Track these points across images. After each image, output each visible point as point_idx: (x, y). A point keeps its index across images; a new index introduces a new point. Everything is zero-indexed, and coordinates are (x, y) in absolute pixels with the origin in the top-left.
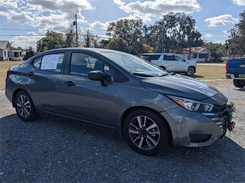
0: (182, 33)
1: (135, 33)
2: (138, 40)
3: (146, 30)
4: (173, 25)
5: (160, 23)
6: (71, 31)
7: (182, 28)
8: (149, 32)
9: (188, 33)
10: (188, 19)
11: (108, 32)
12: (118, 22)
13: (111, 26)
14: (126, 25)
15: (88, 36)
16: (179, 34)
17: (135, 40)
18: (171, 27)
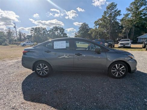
0: (60, 33)
1: (43, 33)
2: (45, 35)
3: (47, 32)
4: (57, 30)
5: (52, 29)
6: (9, 31)
7: (60, 31)
8: (48, 32)
9: (63, 33)
10: (62, 28)
11: (31, 32)
12: (35, 28)
13: (32, 30)
14: (39, 30)
15: (20, 33)
16: (59, 33)
17: (44, 35)
18: (56, 31)
